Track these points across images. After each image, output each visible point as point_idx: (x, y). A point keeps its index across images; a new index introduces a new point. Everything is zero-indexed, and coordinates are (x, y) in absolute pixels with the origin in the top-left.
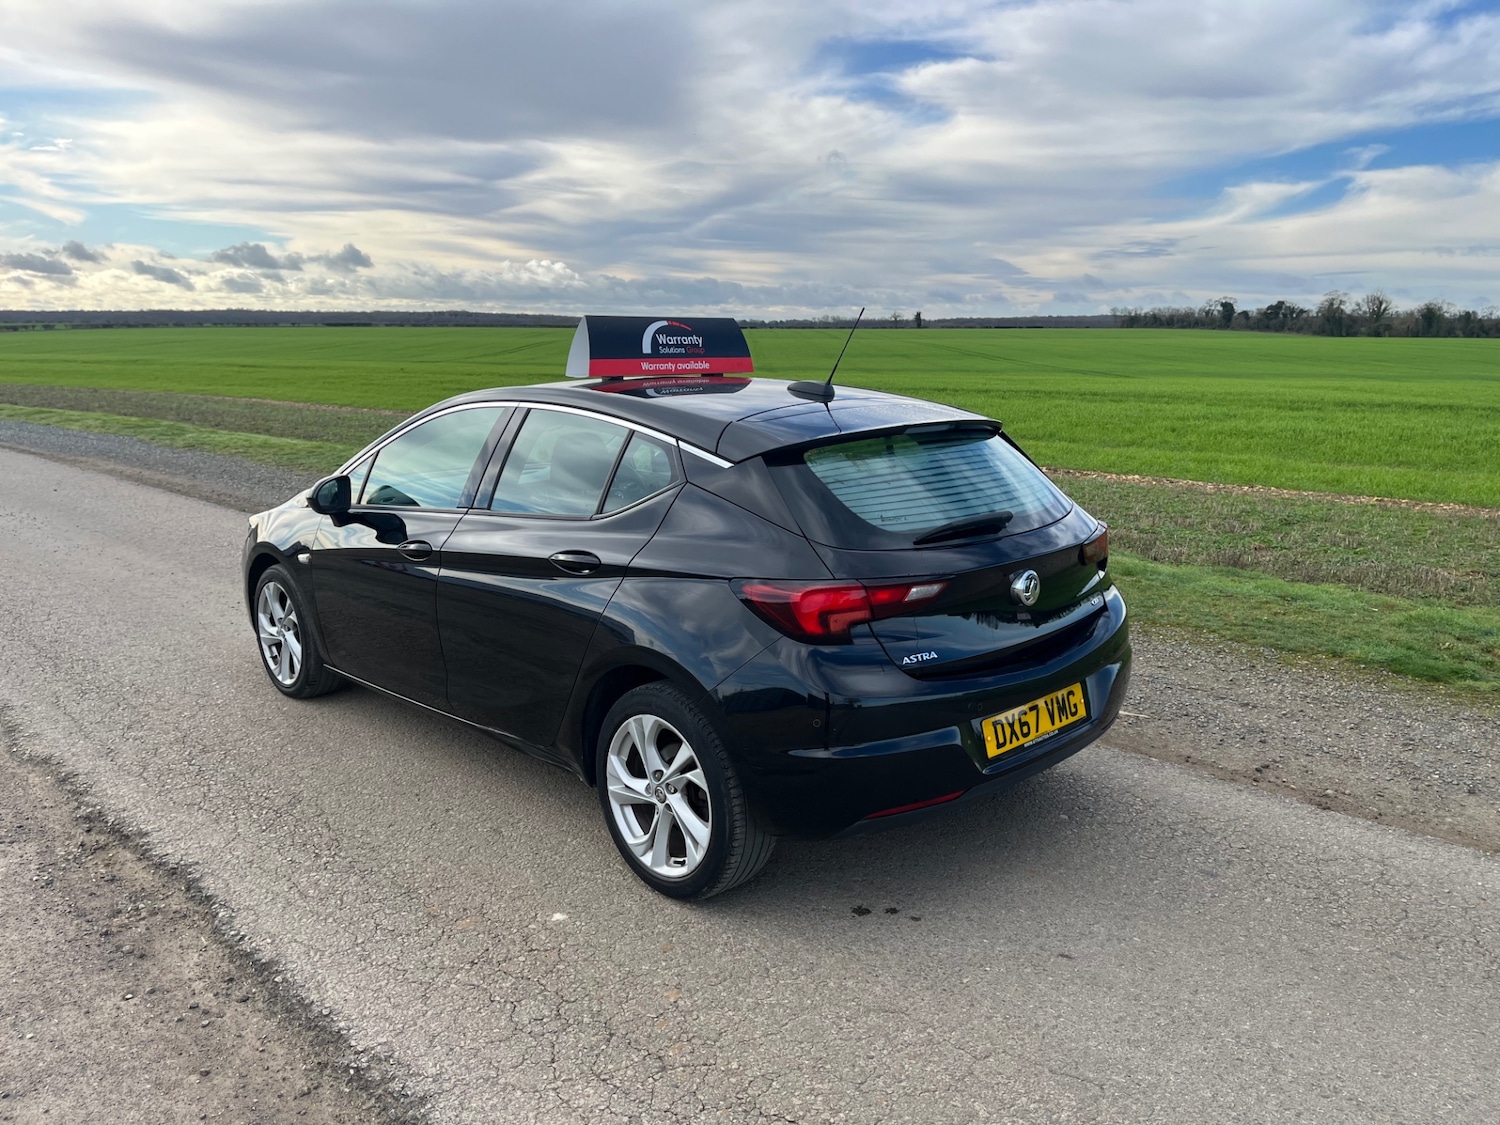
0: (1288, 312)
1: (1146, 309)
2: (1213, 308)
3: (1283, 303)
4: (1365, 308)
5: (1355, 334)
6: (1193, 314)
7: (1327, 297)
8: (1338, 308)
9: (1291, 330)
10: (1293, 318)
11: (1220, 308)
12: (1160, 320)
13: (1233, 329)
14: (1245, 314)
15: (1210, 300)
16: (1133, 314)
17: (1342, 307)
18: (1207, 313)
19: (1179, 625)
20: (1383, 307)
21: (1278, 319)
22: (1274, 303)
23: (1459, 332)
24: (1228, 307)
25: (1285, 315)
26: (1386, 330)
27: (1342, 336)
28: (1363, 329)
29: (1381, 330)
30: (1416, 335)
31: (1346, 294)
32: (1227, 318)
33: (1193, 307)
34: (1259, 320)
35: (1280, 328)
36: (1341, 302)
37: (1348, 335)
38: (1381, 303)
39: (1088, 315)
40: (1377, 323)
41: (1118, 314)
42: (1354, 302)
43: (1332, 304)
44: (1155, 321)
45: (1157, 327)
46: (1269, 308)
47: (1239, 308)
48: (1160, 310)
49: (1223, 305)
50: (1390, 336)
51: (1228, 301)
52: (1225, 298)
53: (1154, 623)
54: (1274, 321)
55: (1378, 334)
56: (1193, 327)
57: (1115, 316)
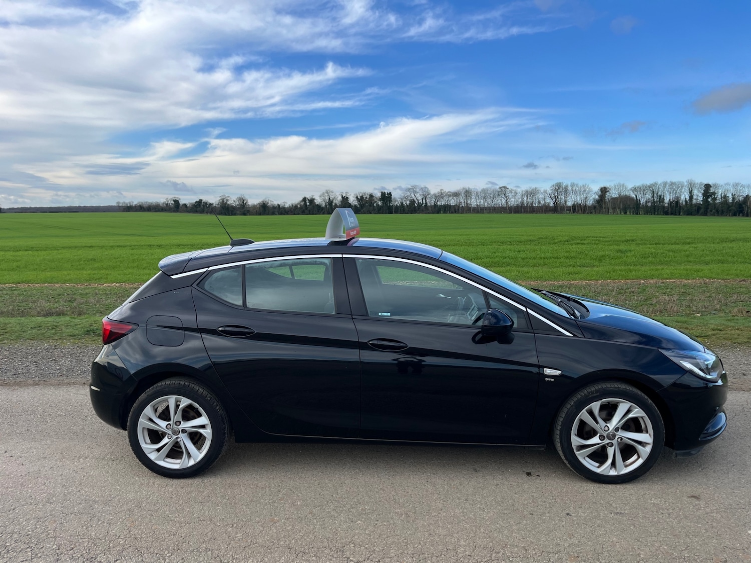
0: (205, 204)
1: (135, 202)
2: (169, 202)
3: (202, 200)
4: (237, 203)
5: (235, 214)
6: (159, 205)
7: (220, 198)
8: (226, 203)
9: (207, 213)
10: (207, 207)
11: (173, 202)
12: (143, 208)
13: (181, 212)
14: (185, 205)
15: (167, 198)
16: (129, 205)
17: (228, 202)
18: (167, 204)
20: (245, 202)
21: (200, 207)
22: (198, 200)
23: (277, 213)
24: (176, 202)
25: (203, 206)
26: (247, 212)
27: (230, 215)
28: (238, 212)
29: (246, 212)
30: (260, 214)
31: (229, 197)
32: (176, 207)
33: (159, 201)
34: (192, 208)
35: (202, 212)
36: (227, 200)
37: (232, 215)
38: (244, 201)
39: (102, 205)
40: (243, 209)
41: (120, 205)
42: (233, 201)
43: (223, 201)
44: (141, 208)
45: (143, 211)
46: (195, 203)
47: (182, 202)
48: (142, 203)
49: (174, 201)
50: (250, 215)
51: (176, 199)
52: (175, 197)
54: (199, 209)
55: (245, 214)
56: (161, 212)
57: (119, 206)
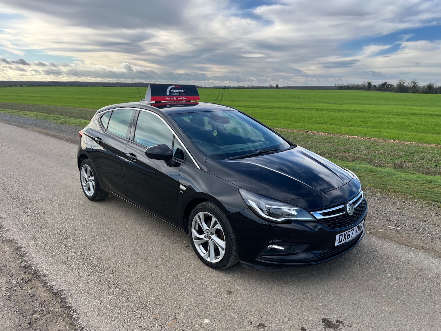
0: (388, 85)
1: (345, 84)
2: (365, 84)
3: (386, 83)
4: (411, 85)
5: (408, 92)
6: (359, 86)
7: (399, 82)
8: (403, 84)
9: (388, 91)
10: (389, 87)
11: (367, 84)
12: (349, 87)
13: (371, 90)
14: (375, 86)
15: (364, 82)
16: (341, 86)
17: (404, 84)
18: (363, 85)
19: (398, 192)
20: (416, 84)
21: (385, 88)
22: (384, 83)
23: (439, 92)
24: (369, 84)
25: (387, 86)
26: (417, 91)
27: (403, 93)
28: (410, 91)
29: (415, 91)
30: (426, 93)
31: (405, 80)
32: (369, 87)
33: (359, 84)
34: (379, 88)
35: (385, 90)
36: (404, 83)
37: (405, 93)
38: (415, 83)
39: (327, 86)
40: (414, 89)
41: (337, 85)
42: (407, 83)
43: (401, 83)
44: (348, 88)
45: (348, 90)
46: (382, 84)
47: (373, 84)
48: (349, 84)
49: (368, 83)
50: (418, 93)
51: (370, 82)
52: (369, 81)
53: (389, 191)
54: (383, 88)
55: (414, 92)
56: (359, 90)
57: (336, 86)
